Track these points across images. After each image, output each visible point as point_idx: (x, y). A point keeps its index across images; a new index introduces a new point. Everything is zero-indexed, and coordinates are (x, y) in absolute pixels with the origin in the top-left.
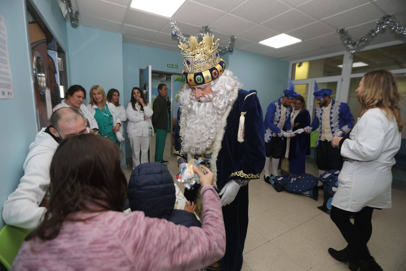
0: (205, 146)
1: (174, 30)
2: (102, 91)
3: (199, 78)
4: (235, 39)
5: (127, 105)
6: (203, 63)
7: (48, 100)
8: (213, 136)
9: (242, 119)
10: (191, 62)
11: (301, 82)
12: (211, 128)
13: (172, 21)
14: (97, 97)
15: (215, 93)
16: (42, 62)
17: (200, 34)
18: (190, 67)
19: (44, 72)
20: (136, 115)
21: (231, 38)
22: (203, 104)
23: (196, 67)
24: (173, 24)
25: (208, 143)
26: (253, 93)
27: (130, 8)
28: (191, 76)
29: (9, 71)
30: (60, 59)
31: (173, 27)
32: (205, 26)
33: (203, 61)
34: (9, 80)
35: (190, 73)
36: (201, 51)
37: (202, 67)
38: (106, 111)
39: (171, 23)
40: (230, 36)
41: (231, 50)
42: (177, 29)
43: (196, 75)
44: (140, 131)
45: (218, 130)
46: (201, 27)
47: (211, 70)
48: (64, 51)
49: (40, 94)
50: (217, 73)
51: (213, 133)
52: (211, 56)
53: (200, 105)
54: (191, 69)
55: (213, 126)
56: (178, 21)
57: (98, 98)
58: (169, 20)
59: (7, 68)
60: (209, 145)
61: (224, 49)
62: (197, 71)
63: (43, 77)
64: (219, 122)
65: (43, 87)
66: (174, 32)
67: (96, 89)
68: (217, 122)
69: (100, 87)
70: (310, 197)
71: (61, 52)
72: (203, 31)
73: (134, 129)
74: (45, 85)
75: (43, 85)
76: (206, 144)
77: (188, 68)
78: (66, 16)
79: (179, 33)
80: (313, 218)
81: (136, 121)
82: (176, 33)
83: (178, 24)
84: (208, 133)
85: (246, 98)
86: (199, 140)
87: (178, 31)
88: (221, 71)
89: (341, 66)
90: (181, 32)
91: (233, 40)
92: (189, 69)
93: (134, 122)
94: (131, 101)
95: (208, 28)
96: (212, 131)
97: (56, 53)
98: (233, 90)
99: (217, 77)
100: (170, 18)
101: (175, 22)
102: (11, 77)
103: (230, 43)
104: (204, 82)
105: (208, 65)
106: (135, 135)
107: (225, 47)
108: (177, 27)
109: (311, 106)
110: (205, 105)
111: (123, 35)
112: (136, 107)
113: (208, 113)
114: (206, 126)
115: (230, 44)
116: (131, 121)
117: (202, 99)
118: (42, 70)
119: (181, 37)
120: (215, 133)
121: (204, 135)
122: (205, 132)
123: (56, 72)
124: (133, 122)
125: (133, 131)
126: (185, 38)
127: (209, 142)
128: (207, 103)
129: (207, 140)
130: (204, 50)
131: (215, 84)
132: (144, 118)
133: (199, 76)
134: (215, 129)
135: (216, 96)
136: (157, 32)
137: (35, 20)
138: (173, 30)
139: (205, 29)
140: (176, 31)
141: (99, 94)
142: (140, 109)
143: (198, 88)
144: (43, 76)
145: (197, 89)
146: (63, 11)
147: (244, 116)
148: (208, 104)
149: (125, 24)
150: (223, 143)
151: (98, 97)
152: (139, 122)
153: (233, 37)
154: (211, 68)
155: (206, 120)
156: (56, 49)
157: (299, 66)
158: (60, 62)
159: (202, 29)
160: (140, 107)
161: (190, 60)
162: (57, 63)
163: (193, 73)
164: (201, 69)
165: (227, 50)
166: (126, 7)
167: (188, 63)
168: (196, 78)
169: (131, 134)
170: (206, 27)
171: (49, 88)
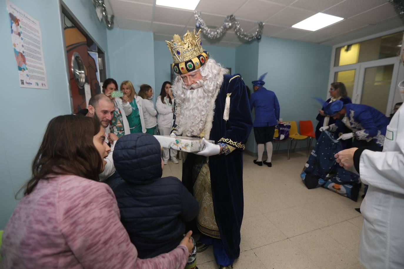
0: (198, 127)
1: (198, 22)
2: (131, 87)
3: (190, 65)
4: (264, 25)
5: (157, 98)
6: (191, 52)
7: (88, 94)
8: (204, 118)
9: (228, 100)
10: (180, 52)
11: (348, 67)
12: (203, 111)
13: (196, 13)
14: (125, 91)
15: (205, 78)
16: (81, 60)
17: (225, 23)
18: (180, 57)
19: (83, 70)
20: (165, 108)
21: (259, 25)
22: (195, 91)
23: (185, 56)
24: (197, 16)
25: (201, 125)
26: (236, 76)
27: (156, 6)
28: (182, 65)
29: (43, 67)
30: (100, 59)
31: (197, 19)
32: (230, 14)
33: (191, 50)
34: (43, 73)
35: (181, 63)
36: (188, 42)
37: (191, 55)
38: (133, 104)
39: (195, 16)
40: (258, 23)
41: (259, 37)
42: (201, 21)
43: (186, 63)
44: (168, 123)
45: (209, 112)
46: (226, 16)
47: (199, 57)
48: (103, 52)
49: (79, 88)
50: (204, 59)
51: (204, 115)
52: (196, 45)
53: (193, 92)
54: (181, 59)
55: (204, 109)
56: (202, 13)
57: (127, 93)
58: (194, 13)
59: (41, 64)
60: (202, 126)
61: (251, 37)
62: (187, 60)
63: (81, 74)
64: (209, 105)
65: (83, 82)
66: (198, 25)
67: (125, 84)
68: (208, 104)
69: (129, 82)
70: (348, 197)
71: (101, 53)
72: (228, 20)
73: (163, 121)
74: (84, 80)
75: (83, 80)
76: (198, 125)
77: (178, 58)
78: (102, 20)
79: (203, 24)
80: (347, 220)
81: (164, 114)
82: (200, 25)
83: (201, 16)
84: (199, 115)
85: (230, 80)
86: (193, 123)
87: (202, 22)
88: (206, 57)
89: (400, 46)
90: (205, 24)
91: (261, 26)
92: (180, 59)
93: (164, 115)
94: (160, 95)
95: (233, 17)
96: (203, 113)
97: (97, 54)
98: (219, 74)
99: (204, 63)
100: (195, 11)
101: (199, 15)
102: (45, 71)
103: (258, 30)
104: (194, 69)
105: (195, 53)
106: (164, 126)
107: (252, 35)
108: (201, 19)
109: (358, 95)
110: (198, 90)
111: (154, 33)
112: (165, 101)
113: (200, 97)
114: (198, 110)
115: (258, 32)
116: (161, 114)
117: (194, 86)
118: (81, 67)
119: (205, 28)
120: (206, 115)
121: (196, 118)
122: (197, 115)
123: (97, 71)
124: (162, 114)
125: (163, 123)
126: (209, 30)
127: (201, 123)
128: (198, 89)
129: (199, 122)
130: (189, 40)
131: (203, 70)
132: (172, 110)
133: (190, 63)
134: (205, 111)
135: (207, 79)
136: (184, 26)
137: (75, 25)
138: (196, 22)
139: (230, 18)
140: (200, 23)
141: (127, 89)
142: (168, 102)
143: (189, 75)
144: (83, 73)
145: (188, 77)
146: (98, 16)
147: (230, 97)
148: (200, 89)
149: (154, 22)
150: (214, 123)
151: (127, 91)
152: (168, 114)
153: (262, 23)
154: (198, 55)
155: (198, 104)
156: (97, 51)
157: (347, 50)
158: (100, 62)
159: (227, 18)
160: (168, 99)
161: (180, 51)
162: (98, 62)
163: (183, 62)
164: (190, 56)
165: (254, 38)
166: (152, 5)
167: (178, 53)
168: (187, 65)
169: (161, 125)
170: (232, 16)
171: (88, 83)
